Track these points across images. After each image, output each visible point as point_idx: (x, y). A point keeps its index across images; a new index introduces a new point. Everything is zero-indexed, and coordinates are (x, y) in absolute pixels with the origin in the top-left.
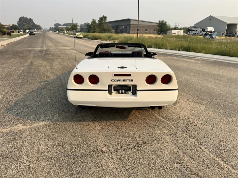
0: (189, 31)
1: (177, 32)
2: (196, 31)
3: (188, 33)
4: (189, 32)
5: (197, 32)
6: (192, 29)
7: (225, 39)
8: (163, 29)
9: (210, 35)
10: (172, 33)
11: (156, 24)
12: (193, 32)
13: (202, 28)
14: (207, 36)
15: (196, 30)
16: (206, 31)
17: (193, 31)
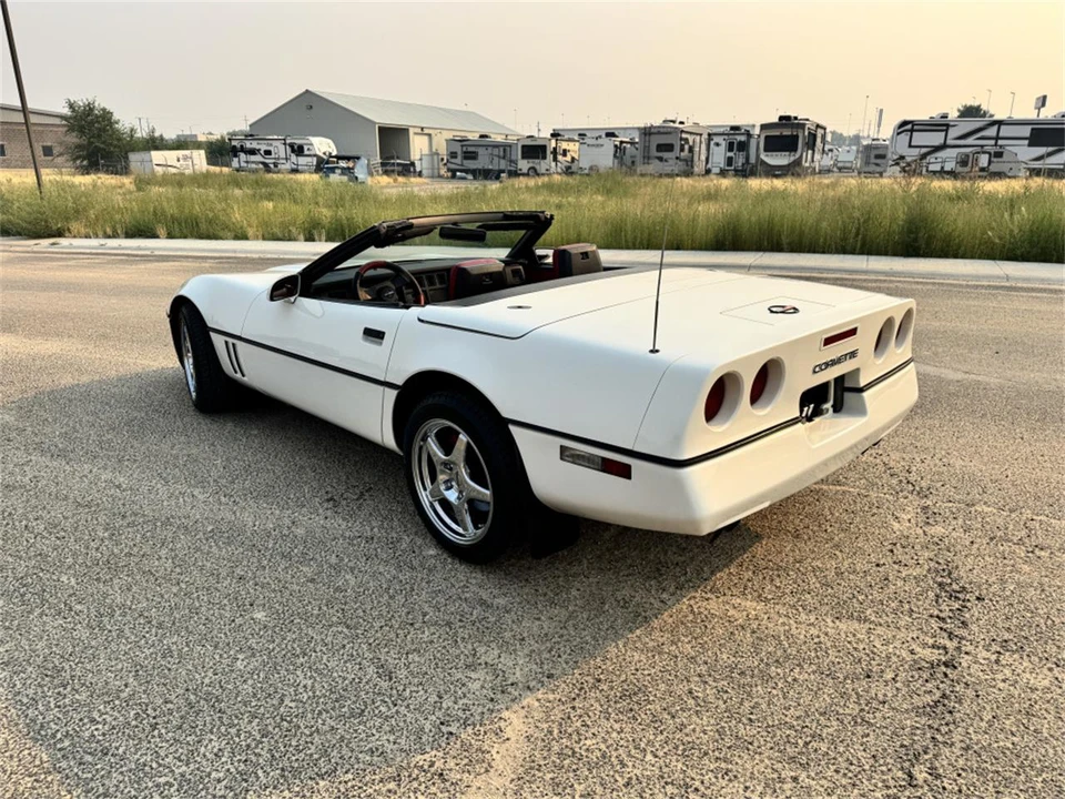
0: (236, 156)
1: (178, 160)
2: (268, 153)
3: (235, 163)
4: (236, 160)
5: (273, 156)
6: (248, 145)
7: (393, 187)
8: (102, 146)
9: (343, 169)
10: (155, 162)
11: (57, 121)
12: (253, 158)
13: (288, 142)
14: (334, 172)
15: (263, 148)
16: (306, 152)
17: (253, 152)
